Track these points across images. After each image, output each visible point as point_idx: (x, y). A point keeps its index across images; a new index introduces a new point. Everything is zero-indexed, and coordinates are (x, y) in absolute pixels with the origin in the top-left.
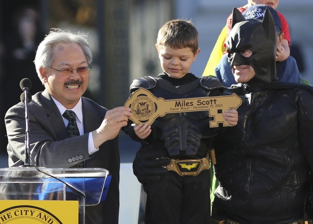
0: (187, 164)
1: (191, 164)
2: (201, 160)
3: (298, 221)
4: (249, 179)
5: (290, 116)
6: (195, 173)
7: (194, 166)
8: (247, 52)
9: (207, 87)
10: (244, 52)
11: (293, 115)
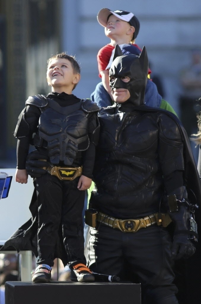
0: (67, 171)
1: (70, 171)
2: (77, 169)
3: (154, 214)
4: (118, 180)
5: (153, 133)
6: (71, 179)
7: (71, 173)
8: (127, 79)
9: (87, 111)
10: (124, 78)
11: (155, 132)
